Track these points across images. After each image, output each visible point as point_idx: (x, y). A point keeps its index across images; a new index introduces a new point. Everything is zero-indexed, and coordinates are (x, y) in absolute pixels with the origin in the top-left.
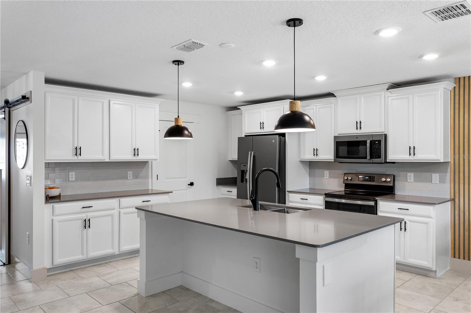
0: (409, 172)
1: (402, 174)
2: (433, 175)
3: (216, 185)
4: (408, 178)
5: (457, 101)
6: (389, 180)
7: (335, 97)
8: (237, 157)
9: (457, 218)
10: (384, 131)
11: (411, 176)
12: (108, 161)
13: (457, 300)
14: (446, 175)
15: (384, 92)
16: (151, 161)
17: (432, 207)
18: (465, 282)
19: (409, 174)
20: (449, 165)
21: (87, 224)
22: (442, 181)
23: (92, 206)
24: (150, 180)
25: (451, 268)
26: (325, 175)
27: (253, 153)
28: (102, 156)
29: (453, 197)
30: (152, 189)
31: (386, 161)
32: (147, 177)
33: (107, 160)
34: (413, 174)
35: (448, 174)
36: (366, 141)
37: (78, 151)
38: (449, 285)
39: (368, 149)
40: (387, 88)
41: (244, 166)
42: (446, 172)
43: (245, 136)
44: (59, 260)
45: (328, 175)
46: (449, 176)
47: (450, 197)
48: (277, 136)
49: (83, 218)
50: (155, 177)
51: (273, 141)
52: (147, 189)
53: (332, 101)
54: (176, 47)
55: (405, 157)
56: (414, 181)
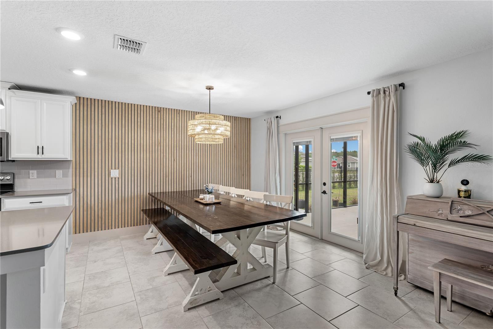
0: (31, 169)
1: (23, 171)
2: (56, 171)
4: (30, 175)
5: (78, 114)
6: (9, 178)
9: (78, 203)
10: (5, 130)
11: (34, 173)
13: (95, 262)
14: (68, 171)
15: (5, 90)
17: (66, 196)
18: (90, 248)
19: (31, 171)
20: (71, 163)
22: (65, 175)
25: (73, 243)
29: (74, 187)
31: (8, 159)
34: (36, 171)
35: (71, 170)
38: (81, 255)
40: (9, 87)
42: (69, 168)
46: (71, 171)
47: (72, 188)
55: (32, 155)
56: (38, 177)
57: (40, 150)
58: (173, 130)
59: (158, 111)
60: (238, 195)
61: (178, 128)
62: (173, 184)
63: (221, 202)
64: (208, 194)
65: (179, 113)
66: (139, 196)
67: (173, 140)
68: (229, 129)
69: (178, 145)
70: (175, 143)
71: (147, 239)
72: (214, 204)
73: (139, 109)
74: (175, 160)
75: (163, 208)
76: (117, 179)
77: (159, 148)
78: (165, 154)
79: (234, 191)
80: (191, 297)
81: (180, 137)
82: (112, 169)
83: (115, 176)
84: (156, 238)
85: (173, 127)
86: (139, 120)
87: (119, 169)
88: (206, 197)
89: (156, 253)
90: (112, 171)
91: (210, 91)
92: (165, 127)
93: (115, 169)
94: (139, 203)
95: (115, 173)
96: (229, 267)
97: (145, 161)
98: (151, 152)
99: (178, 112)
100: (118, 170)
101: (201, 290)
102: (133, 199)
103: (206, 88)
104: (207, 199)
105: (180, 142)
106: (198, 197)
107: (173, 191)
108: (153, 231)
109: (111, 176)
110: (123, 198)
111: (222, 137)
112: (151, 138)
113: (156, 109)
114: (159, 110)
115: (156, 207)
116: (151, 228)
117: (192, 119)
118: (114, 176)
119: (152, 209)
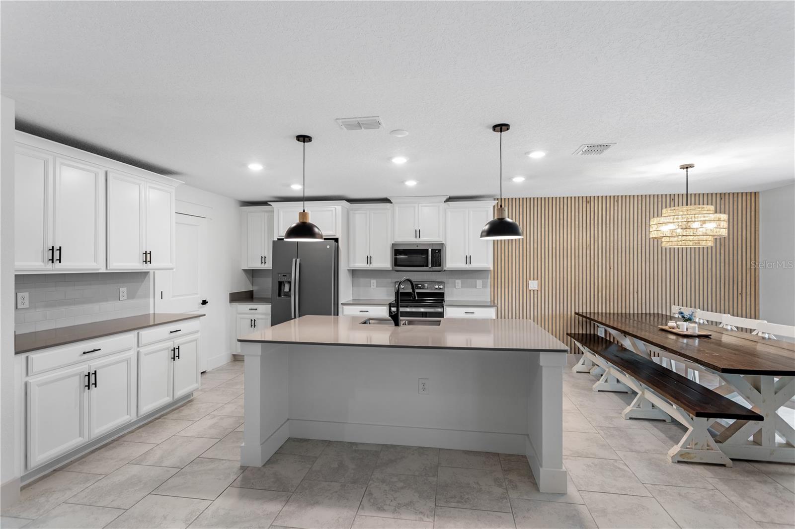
0: (457, 279)
1: (451, 281)
2: (477, 281)
3: (230, 302)
4: (456, 284)
6: (442, 286)
7: (392, 203)
8: (271, 266)
10: (441, 241)
11: (458, 282)
12: (105, 271)
14: (487, 281)
15: (441, 204)
16: (152, 271)
19: (457, 281)
20: (489, 272)
21: (91, 380)
22: (484, 286)
23: (99, 348)
24: (151, 300)
26: (372, 284)
27: (298, 260)
28: (95, 264)
30: (154, 314)
31: (443, 269)
32: (147, 296)
33: (103, 270)
34: (461, 281)
35: (489, 280)
36: (428, 250)
37: (55, 254)
39: (430, 258)
40: (445, 201)
41: (284, 276)
42: (488, 279)
43: (278, 239)
44: (40, 456)
45: (375, 284)
46: (489, 281)
47: (491, 300)
48: (333, 241)
49: (84, 372)
50: (158, 295)
51: (328, 247)
52: (148, 313)
53: (388, 207)
54: (341, 121)
55: (461, 265)
56: (462, 287)
57: (468, 260)
58: (608, 225)
59: (587, 202)
60: (737, 328)
61: (616, 223)
62: (608, 302)
63: (711, 335)
64: (685, 321)
65: (618, 201)
66: (562, 315)
67: (608, 240)
68: (725, 224)
69: (616, 247)
70: (612, 245)
71: (577, 372)
72: (699, 336)
73: (562, 203)
74: (612, 268)
75: (594, 334)
76: (536, 292)
77: (588, 252)
78: (596, 260)
79: (729, 321)
80: (681, 448)
81: (620, 236)
82: (530, 279)
83: (534, 288)
84: (589, 373)
85: (608, 222)
86: (562, 217)
87: (538, 279)
88: (683, 325)
89: (599, 391)
90: (530, 281)
91: (687, 171)
92: (596, 222)
93: (534, 279)
94: (562, 324)
95: (533, 285)
96: (747, 422)
97: (569, 269)
98: (577, 258)
99: (615, 200)
100: (537, 281)
101: (696, 444)
102: (554, 319)
103: (680, 168)
104: (683, 329)
105: (620, 243)
106: (666, 325)
107: (608, 312)
108: (585, 364)
109: (530, 288)
110: (543, 316)
111: (710, 238)
112: (577, 239)
113: (585, 200)
114: (588, 200)
115: (584, 332)
116: (581, 359)
117: (658, 216)
118: (532, 288)
119: (579, 334)
